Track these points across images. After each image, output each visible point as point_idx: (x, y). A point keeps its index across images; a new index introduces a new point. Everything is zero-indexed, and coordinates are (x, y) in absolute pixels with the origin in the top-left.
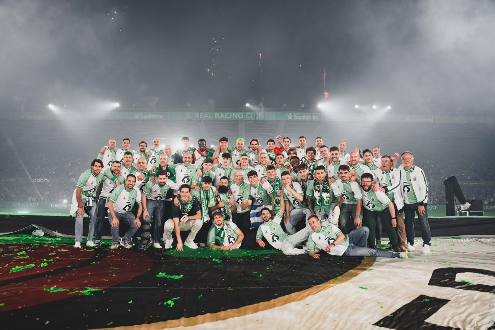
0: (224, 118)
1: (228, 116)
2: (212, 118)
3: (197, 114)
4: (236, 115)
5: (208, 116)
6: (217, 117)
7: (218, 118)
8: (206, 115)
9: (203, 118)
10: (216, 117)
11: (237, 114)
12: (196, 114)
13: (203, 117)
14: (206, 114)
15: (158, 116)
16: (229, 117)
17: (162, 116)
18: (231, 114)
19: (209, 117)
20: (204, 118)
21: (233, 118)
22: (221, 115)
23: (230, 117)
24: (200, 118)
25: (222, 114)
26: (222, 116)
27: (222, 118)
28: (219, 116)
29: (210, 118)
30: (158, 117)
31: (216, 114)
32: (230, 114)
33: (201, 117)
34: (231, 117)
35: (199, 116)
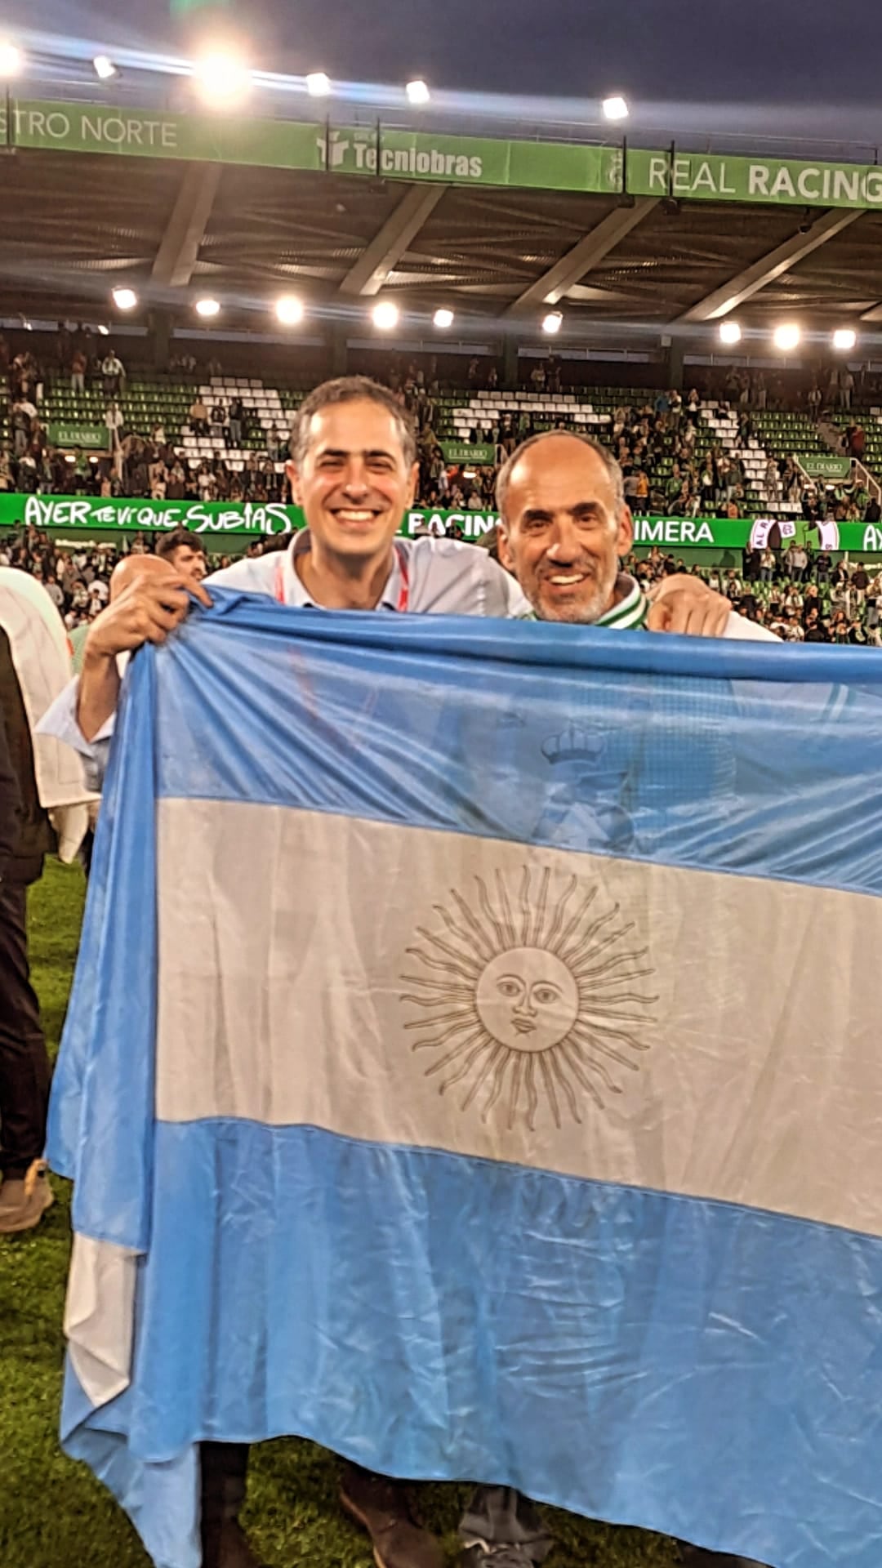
0: (792, 193)
1: (811, 183)
2: (733, 191)
3: (658, 167)
4: (851, 185)
5: (710, 182)
6: (757, 188)
7: (764, 191)
8: (704, 177)
9: (687, 188)
10: (752, 190)
11: (856, 175)
12: (653, 161)
13: (691, 181)
14: (705, 166)
15: (451, 159)
16: (814, 194)
17: (473, 160)
18: (827, 174)
19: (717, 185)
20: (695, 187)
21: (837, 194)
22: (779, 180)
23: (821, 191)
24: (676, 187)
25: (783, 173)
26: (783, 182)
27: (782, 193)
28: (769, 185)
29: (722, 189)
30: (454, 166)
31: (753, 169)
32: (822, 176)
33: (681, 181)
34: (826, 195)
35: (669, 180)
